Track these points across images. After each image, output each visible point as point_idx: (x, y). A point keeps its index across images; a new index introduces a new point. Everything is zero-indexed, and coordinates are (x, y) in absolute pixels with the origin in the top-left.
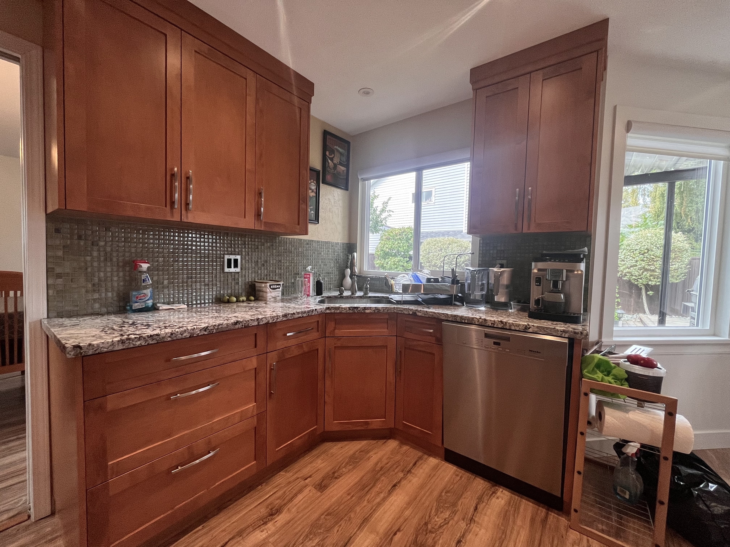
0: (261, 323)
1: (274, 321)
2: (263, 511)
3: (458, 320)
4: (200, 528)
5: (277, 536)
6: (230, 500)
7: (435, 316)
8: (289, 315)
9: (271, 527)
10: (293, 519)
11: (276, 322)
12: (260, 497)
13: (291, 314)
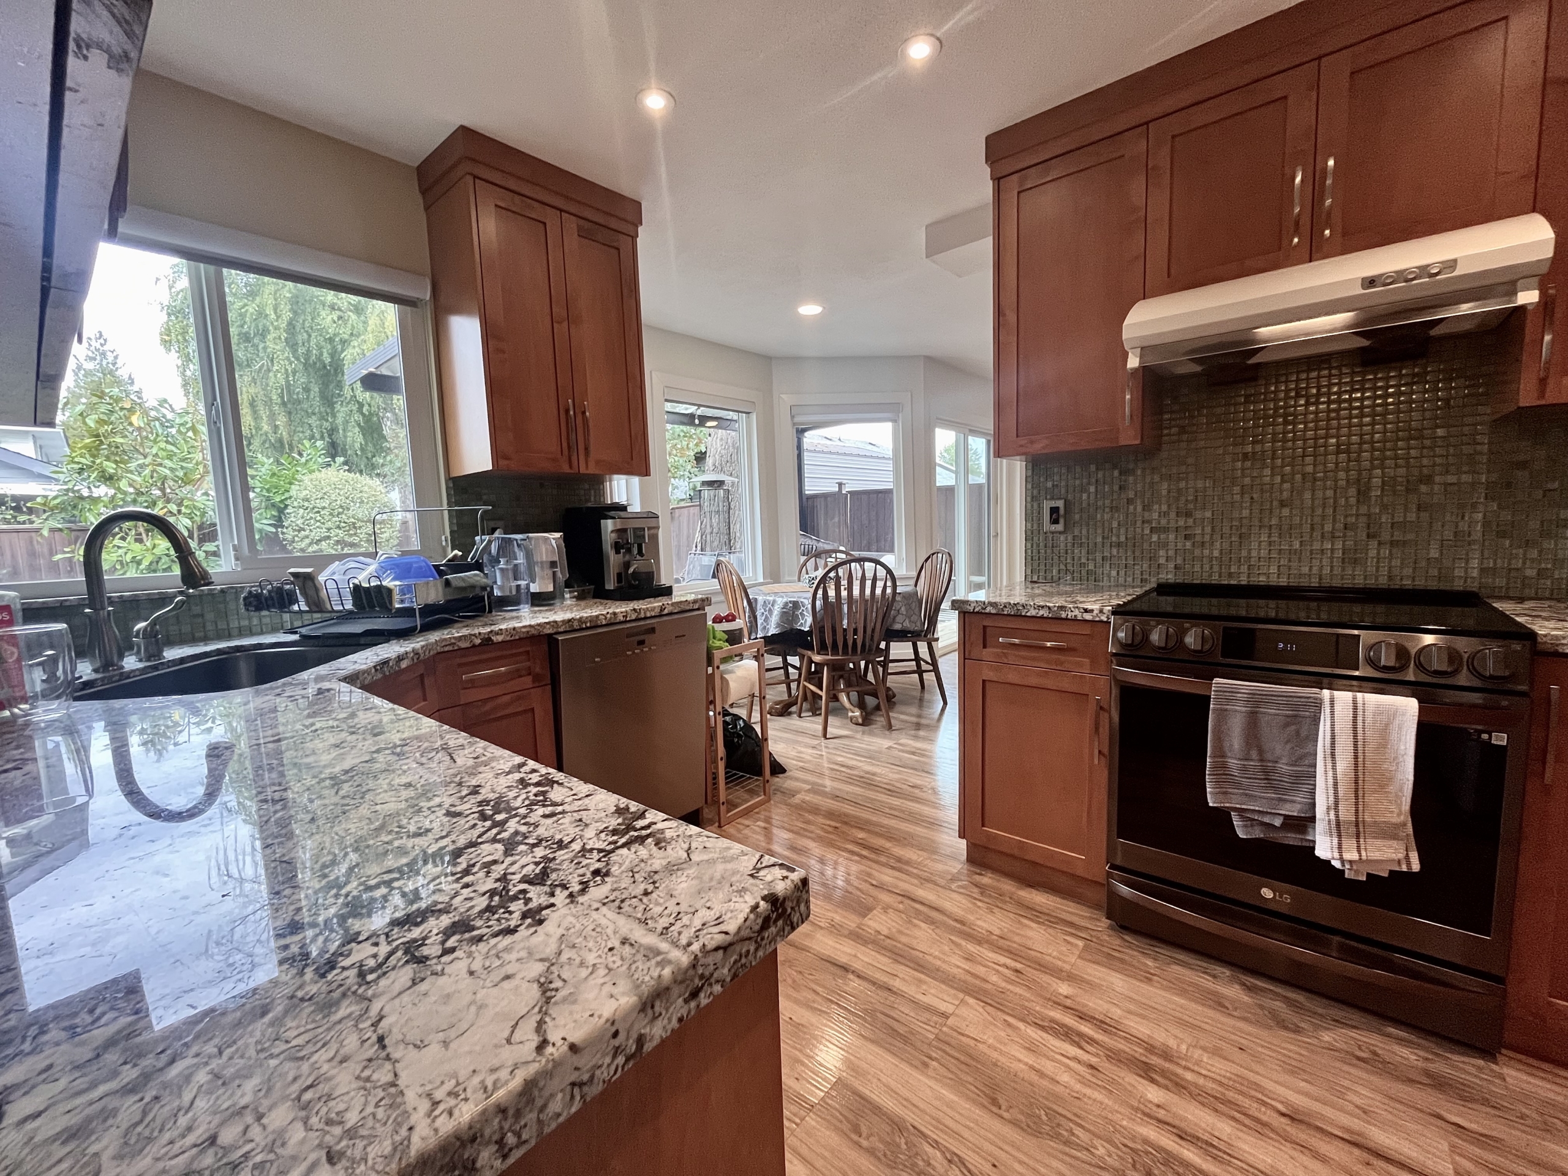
3: (576, 625)
7: (533, 632)
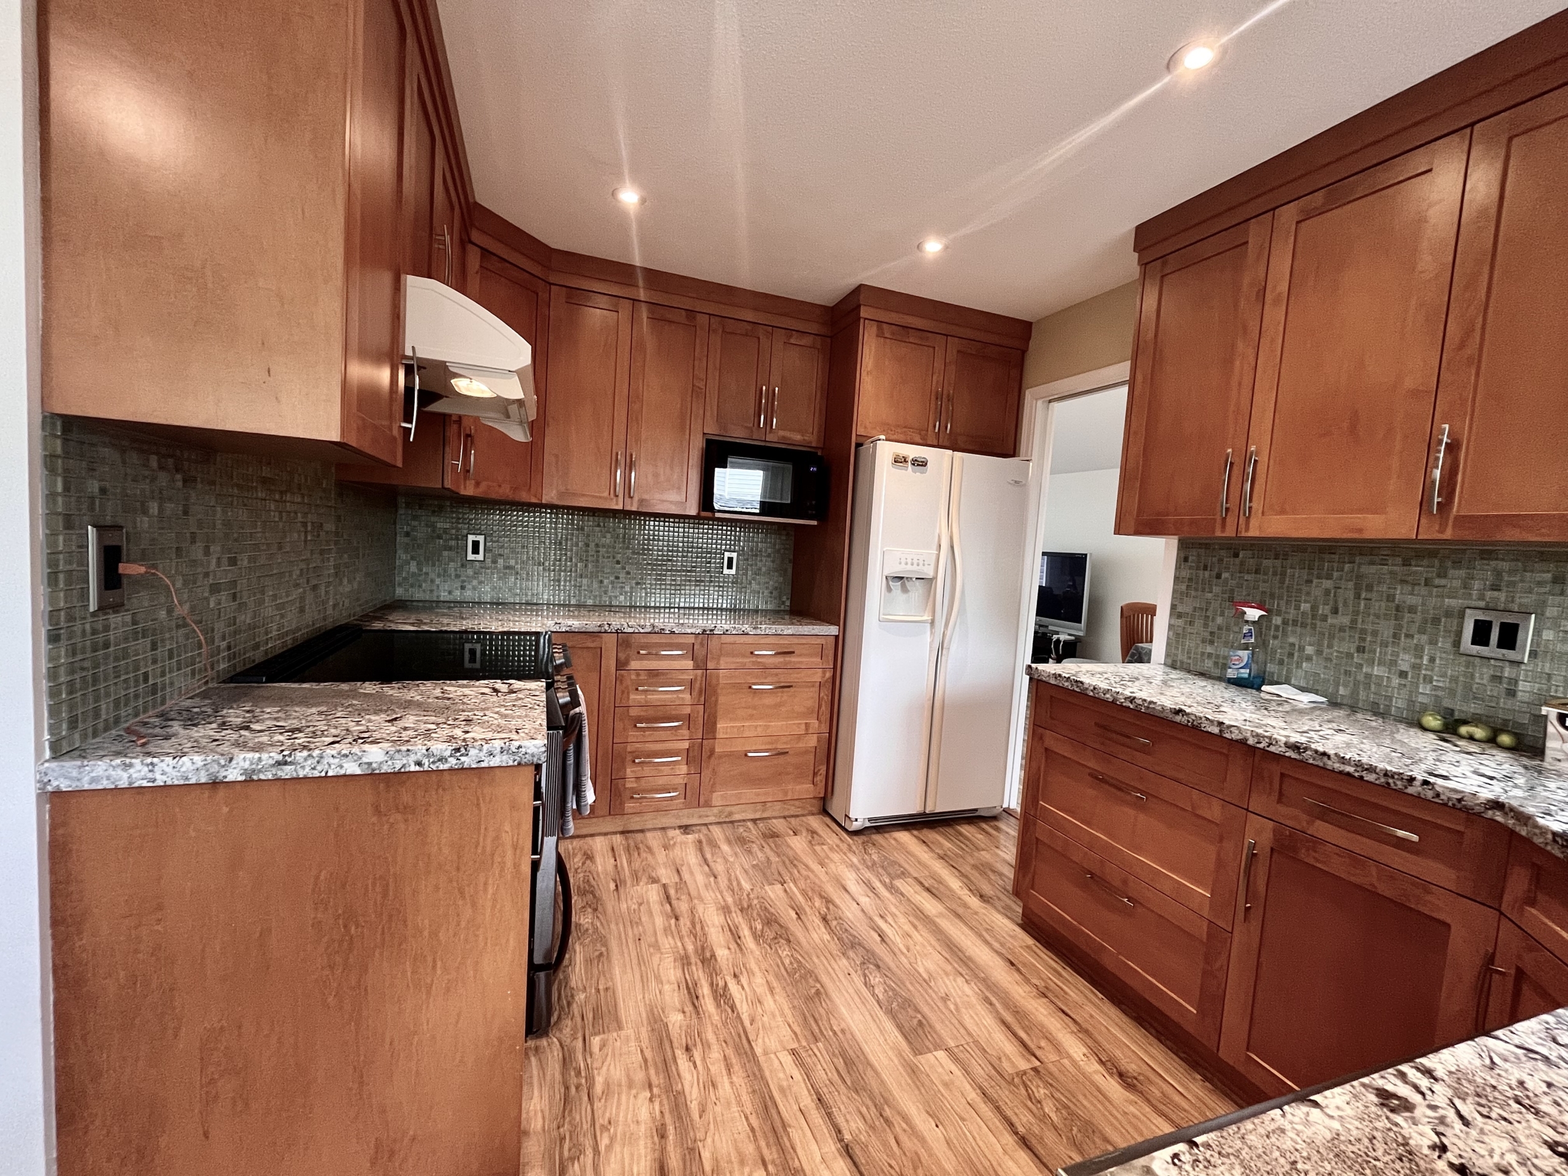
0: (1227, 735)
1: (1261, 746)
2: (1131, 1067)
4: (1100, 996)
5: (1072, 1069)
6: (1157, 1031)
8: (1309, 752)
9: (1093, 1067)
10: (1110, 1102)
11: (1263, 749)
12: (1167, 1070)
13: (1316, 751)
